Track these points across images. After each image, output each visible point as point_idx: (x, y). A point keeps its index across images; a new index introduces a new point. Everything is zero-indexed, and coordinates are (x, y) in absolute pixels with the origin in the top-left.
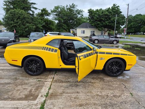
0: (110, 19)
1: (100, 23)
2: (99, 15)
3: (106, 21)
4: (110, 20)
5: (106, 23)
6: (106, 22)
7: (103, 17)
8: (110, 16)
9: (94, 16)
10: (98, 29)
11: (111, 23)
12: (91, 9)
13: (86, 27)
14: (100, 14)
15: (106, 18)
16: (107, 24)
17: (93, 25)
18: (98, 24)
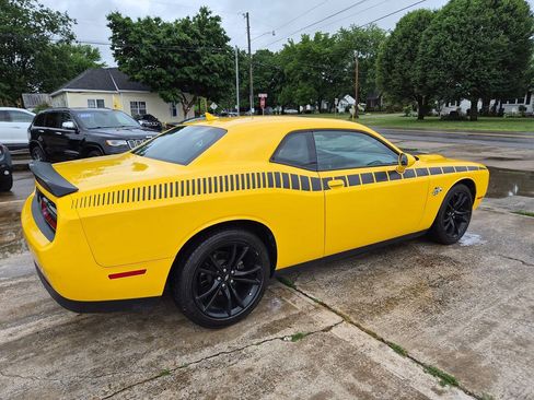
0: (198, 58)
1: (164, 72)
2: (157, 43)
3: (185, 65)
4: (200, 63)
5: (186, 74)
6: (186, 69)
7: (173, 52)
8: (199, 50)
9: (135, 43)
10: (162, 96)
11: (203, 74)
12: (118, 15)
13: (109, 87)
14: (160, 36)
15: (185, 56)
16: (193, 77)
17: (138, 80)
18: (160, 77)
